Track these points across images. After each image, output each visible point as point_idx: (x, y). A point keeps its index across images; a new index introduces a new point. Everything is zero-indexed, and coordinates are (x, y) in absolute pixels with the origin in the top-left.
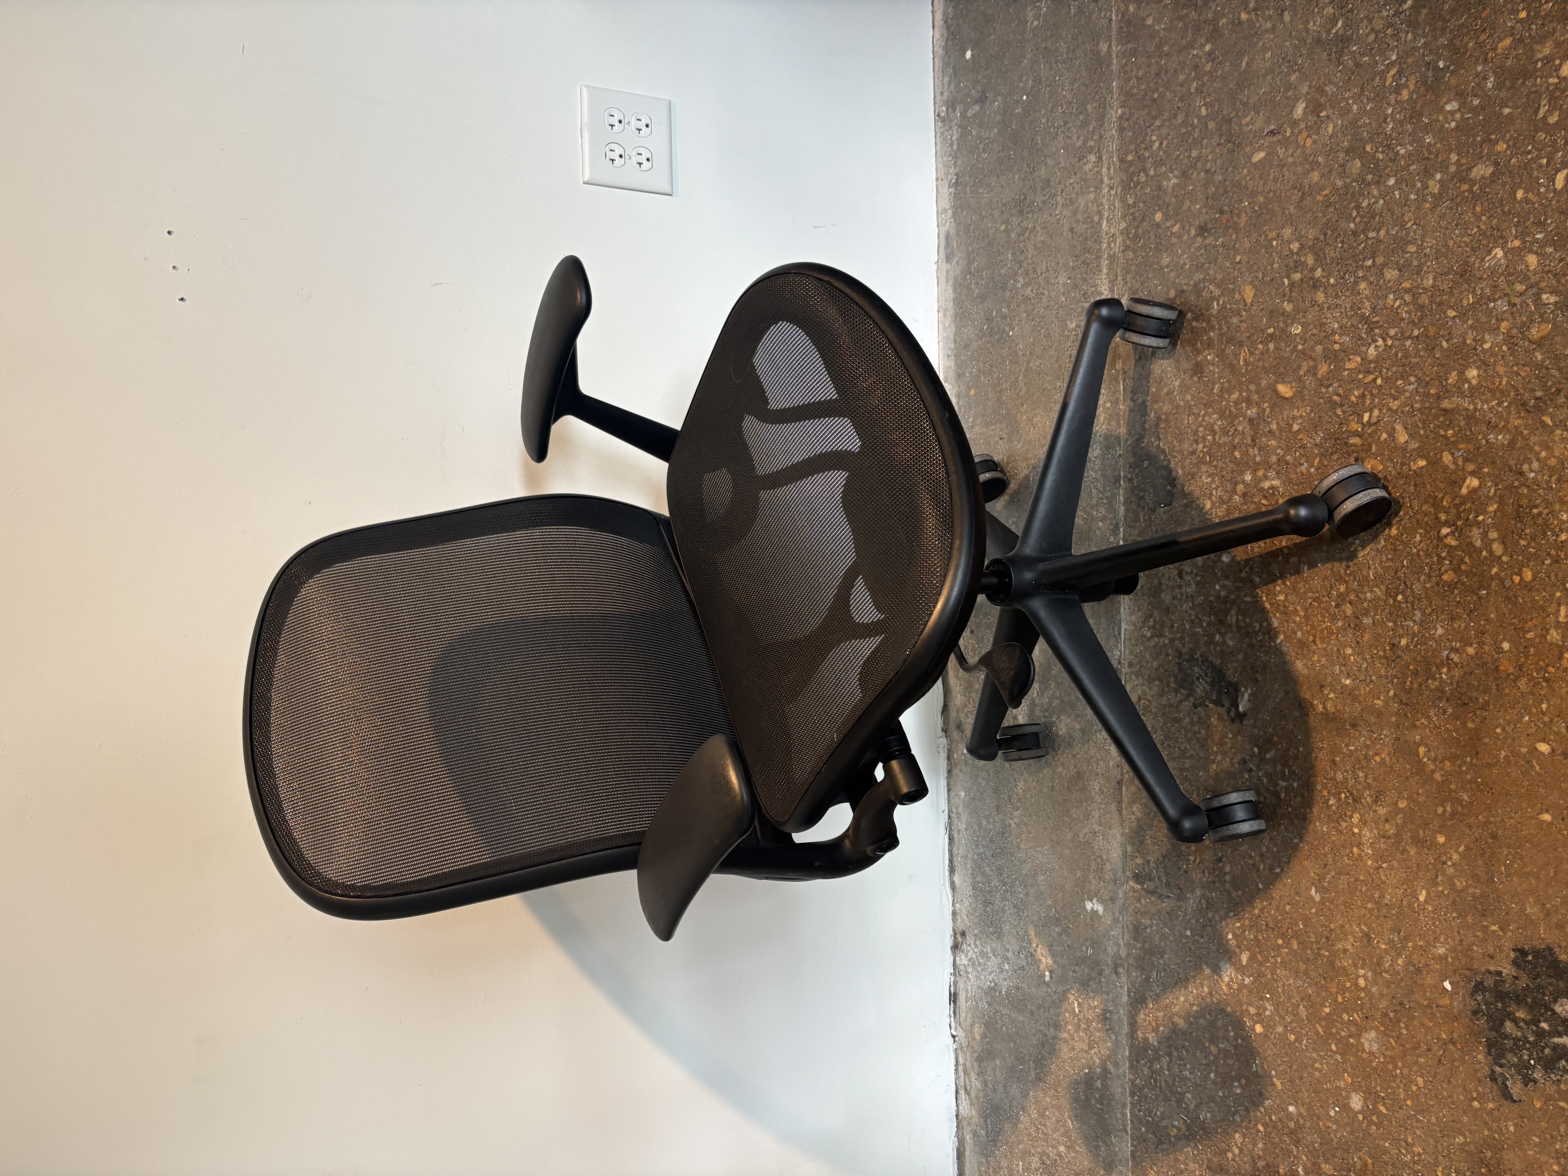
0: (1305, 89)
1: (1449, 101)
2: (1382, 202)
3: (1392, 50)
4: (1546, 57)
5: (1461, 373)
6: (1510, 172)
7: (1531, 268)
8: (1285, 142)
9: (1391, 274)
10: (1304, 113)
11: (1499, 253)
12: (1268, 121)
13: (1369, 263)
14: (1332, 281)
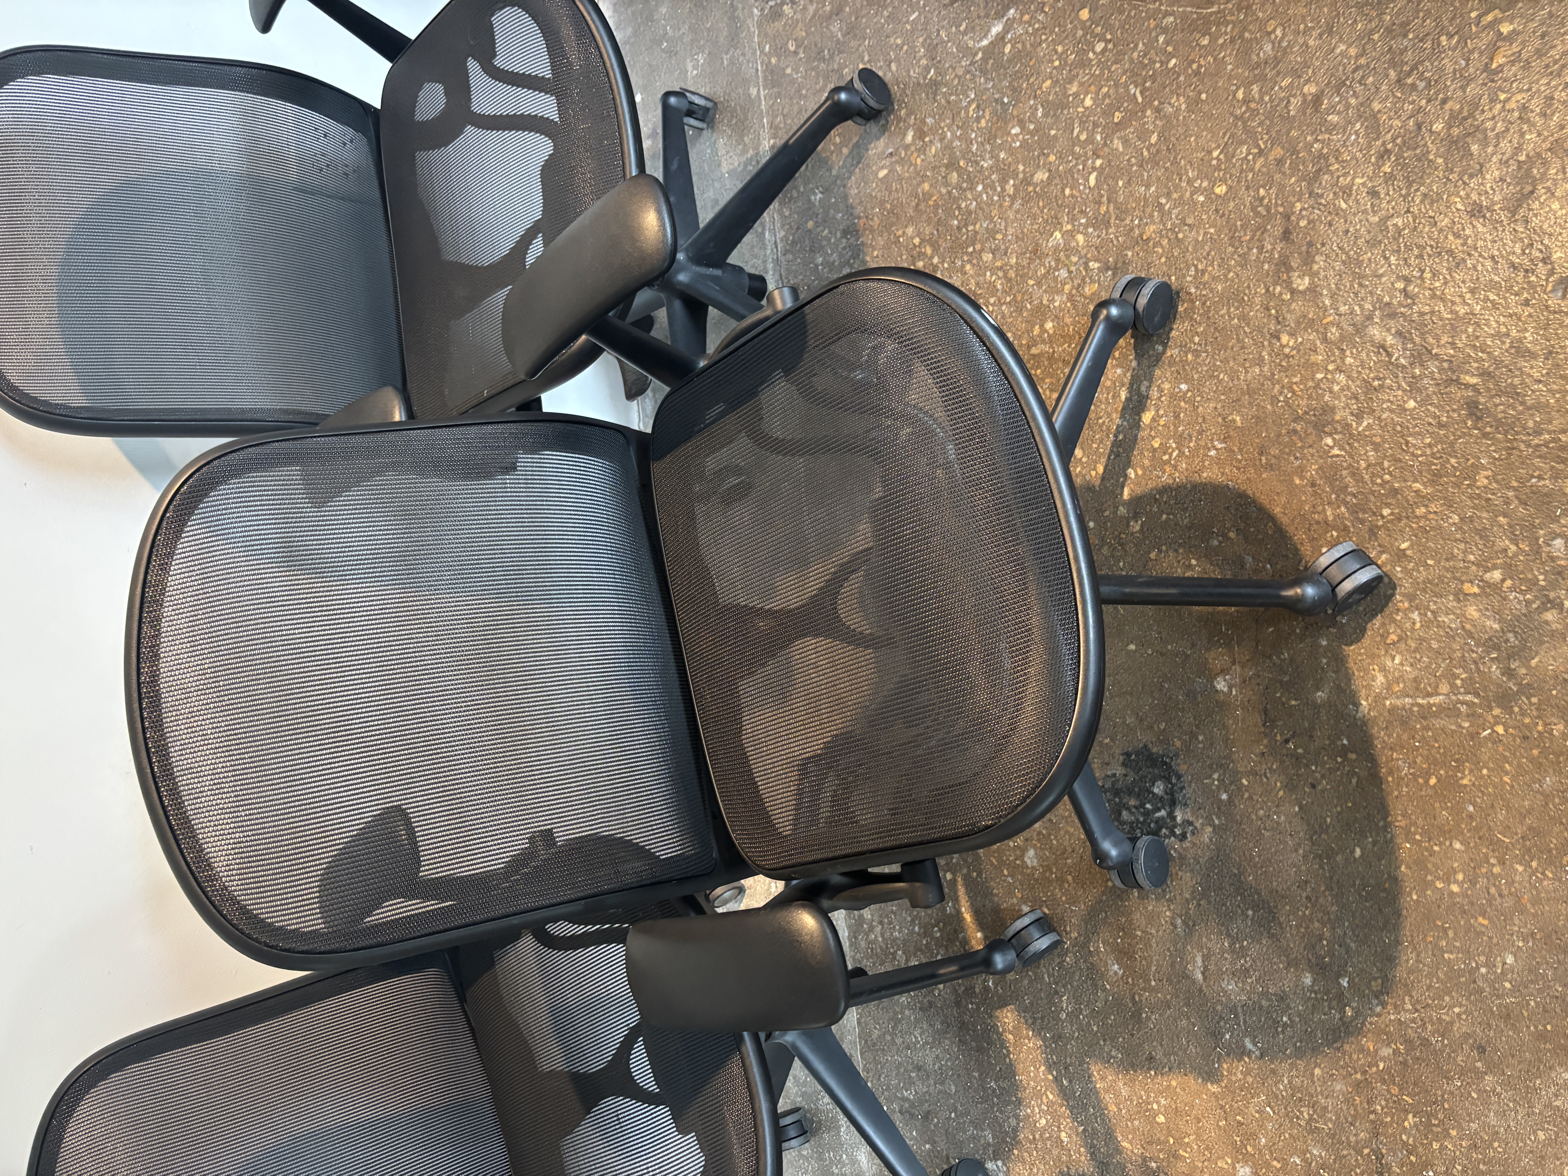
0: (912, 121)
1: (1013, 127)
2: (974, 203)
3: (971, 90)
4: (1074, 94)
5: (1042, 326)
6: (1060, 176)
7: (1080, 244)
8: (901, 161)
9: (987, 257)
10: (913, 139)
11: (1058, 235)
12: (887, 146)
13: (971, 249)
14: (946, 265)
